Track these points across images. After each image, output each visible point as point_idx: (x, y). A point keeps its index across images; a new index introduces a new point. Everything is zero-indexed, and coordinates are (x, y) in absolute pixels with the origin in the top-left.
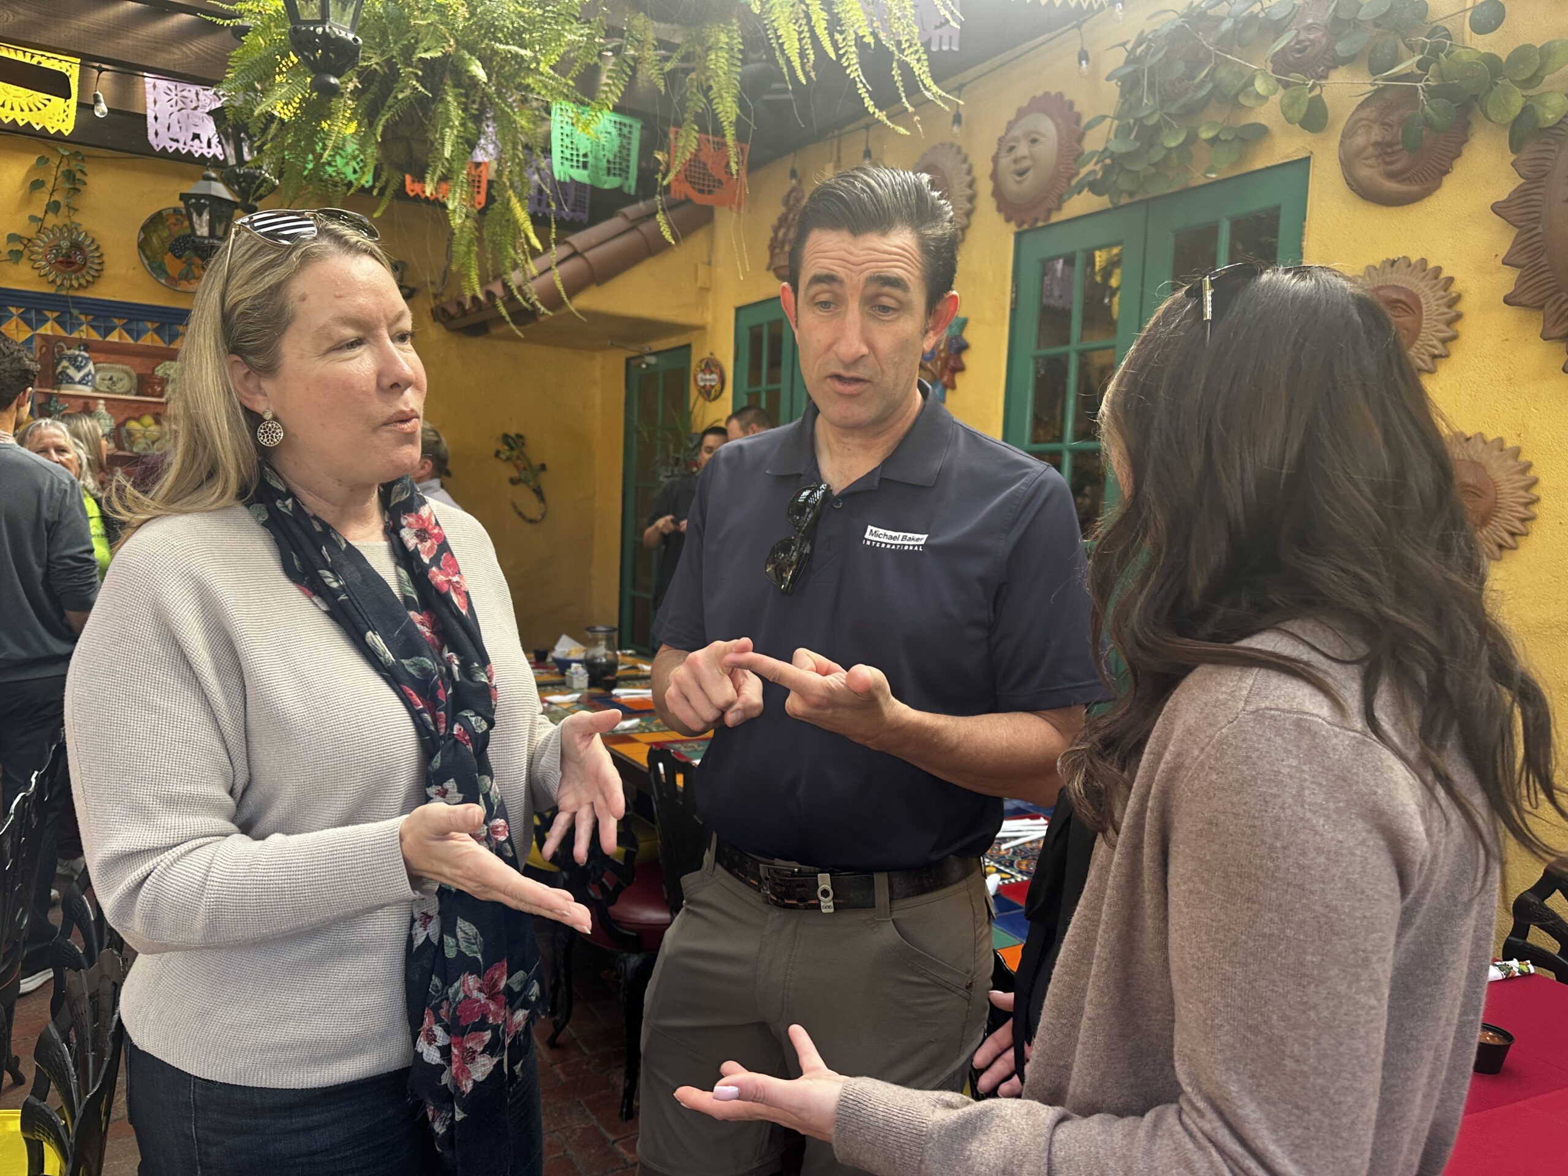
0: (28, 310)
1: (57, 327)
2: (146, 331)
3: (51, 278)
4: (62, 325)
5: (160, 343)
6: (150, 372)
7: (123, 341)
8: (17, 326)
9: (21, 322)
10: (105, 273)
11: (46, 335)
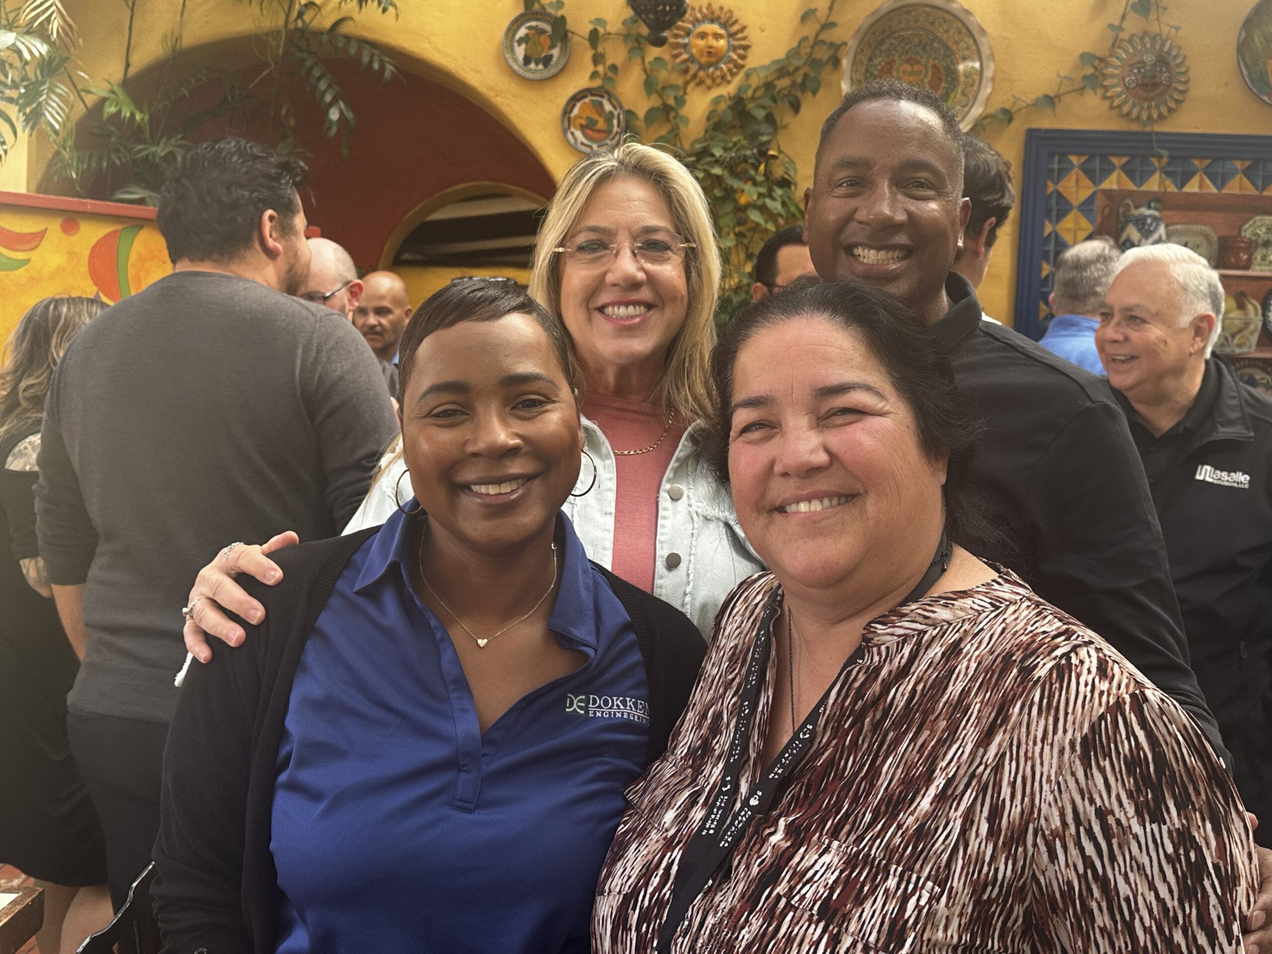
0: (1092, 157)
1: (1125, 178)
2: (1233, 174)
3: (1125, 109)
4: (1132, 177)
5: (1251, 191)
6: (1235, 233)
7: (1205, 191)
8: (1077, 181)
9: (1082, 175)
10: (1190, 95)
11: (1110, 191)
